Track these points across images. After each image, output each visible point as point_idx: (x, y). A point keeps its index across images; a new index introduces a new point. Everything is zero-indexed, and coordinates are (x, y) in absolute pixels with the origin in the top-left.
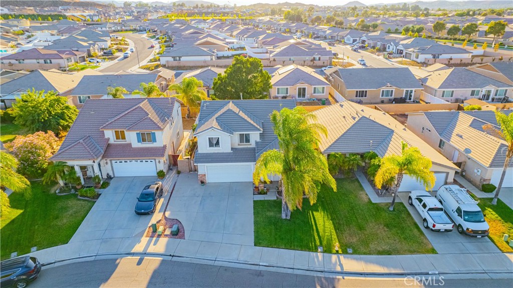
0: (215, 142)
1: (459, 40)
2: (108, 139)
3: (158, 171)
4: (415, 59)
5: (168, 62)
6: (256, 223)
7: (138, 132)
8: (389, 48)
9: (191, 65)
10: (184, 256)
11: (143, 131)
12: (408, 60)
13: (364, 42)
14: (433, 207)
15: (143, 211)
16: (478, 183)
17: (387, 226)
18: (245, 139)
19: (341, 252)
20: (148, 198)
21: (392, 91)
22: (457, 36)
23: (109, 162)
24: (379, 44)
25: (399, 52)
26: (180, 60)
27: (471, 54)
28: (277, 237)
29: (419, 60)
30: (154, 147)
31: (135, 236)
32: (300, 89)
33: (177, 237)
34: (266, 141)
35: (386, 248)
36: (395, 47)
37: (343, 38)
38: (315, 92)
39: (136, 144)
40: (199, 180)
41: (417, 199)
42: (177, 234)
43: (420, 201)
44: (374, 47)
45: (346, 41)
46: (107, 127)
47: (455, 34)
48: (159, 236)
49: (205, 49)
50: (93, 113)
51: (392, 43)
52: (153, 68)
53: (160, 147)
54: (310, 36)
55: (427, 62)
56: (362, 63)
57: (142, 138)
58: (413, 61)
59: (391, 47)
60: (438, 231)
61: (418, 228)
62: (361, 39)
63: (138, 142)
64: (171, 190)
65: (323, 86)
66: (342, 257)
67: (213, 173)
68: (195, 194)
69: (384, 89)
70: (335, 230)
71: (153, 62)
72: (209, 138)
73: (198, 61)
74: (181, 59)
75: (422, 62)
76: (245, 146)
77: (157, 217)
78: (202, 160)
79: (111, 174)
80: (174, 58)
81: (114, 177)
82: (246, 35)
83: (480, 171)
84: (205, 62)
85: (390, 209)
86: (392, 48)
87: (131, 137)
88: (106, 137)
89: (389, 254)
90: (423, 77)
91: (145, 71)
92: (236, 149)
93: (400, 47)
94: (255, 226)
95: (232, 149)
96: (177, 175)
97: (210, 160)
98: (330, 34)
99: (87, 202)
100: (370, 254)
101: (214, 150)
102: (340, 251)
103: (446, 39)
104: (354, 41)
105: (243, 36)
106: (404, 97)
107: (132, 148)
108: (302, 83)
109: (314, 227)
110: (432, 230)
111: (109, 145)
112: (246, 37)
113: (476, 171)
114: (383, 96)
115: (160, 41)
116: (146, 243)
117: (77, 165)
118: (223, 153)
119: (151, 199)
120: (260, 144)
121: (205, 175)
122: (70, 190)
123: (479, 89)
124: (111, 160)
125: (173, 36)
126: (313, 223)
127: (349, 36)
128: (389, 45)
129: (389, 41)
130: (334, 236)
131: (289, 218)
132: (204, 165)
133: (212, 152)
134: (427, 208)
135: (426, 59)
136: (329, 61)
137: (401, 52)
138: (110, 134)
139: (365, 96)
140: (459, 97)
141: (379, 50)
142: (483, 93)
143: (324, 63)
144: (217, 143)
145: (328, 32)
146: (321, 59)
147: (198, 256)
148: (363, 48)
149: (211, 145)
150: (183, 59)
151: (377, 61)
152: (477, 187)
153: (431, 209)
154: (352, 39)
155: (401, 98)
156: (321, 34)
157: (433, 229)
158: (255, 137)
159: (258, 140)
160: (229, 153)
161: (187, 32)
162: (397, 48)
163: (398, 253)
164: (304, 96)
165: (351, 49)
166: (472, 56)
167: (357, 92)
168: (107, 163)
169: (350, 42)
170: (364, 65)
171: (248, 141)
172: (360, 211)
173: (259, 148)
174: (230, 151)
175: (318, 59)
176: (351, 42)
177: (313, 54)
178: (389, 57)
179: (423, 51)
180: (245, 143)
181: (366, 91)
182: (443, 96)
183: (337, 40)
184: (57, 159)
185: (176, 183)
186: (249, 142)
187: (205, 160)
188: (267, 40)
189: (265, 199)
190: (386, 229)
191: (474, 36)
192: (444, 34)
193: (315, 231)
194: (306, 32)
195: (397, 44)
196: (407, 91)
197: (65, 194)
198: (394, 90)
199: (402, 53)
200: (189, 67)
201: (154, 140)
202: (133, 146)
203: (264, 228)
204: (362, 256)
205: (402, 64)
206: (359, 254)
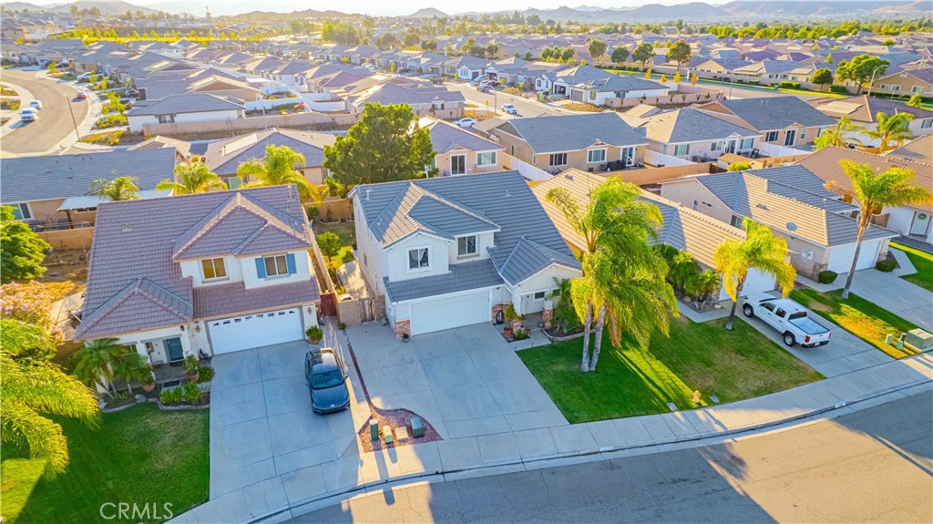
0: (420, 258)
1: (630, 69)
2: (190, 280)
3: (306, 329)
4: (589, 101)
5: (147, 126)
6: (546, 387)
7: (260, 257)
8: (540, 85)
9: (201, 129)
10: (463, 468)
11: (269, 254)
12: (578, 103)
13: (492, 75)
14: (795, 312)
15: (333, 406)
16: (810, 272)
17: (739, 352)
18: (469, 246)
19: (706, 404)
20: (330, 380)
21: (604, 151)
22: (626, 64)
23: (201, 324)
24: (521, 77)
25: (558, 90)
26: (173, 121)
27: (667, 90)
28: (596, 401)
29: (597, 102)
30: (293, 284)
31: (342, 455)
32: (454, 159)
33: (425, 439)
34: (505, 246)
35: (760, 384)
36: (550, 83)
37: (453, 70)
38: (480, 163)
39: (254, 282)
40: (398, 333)
41: (763, 305)
42: (421, 434)
43: (770, 308)
44: (512, 84)
45: (460, 76)
46: (186, 255)
47: (623, 61)
48: (390, 445)
49: (222, 98)
50: (127, 230)
51: (543, 76)
52: (117, 140)
53: (304, 282)
54: (392, 69)
55: (609, 104)
56: (511, 110)
57: (266, 268)
58: (586, 103)
59: (543, 83)
60: (813, 346)
61: (780, 348)
62: (486, 71)
63: (259, 277)
64: (351, 359)
65: (493, 151)
66: (710, 411)
67: (423, 316)
68: (403, 360)
69: (592, 148)
70: (674, 373)
71: (103, 128)
72: (410, 252)
73: (215, 122)
74: (175, 119)
75: (602, 104)
76: (468, 259)
77: (360, 413)
78: (403, 294)
79: (207, 351)
80: (159, 116)
81: (213, 355)
82: (276, 69)
83: (812, 253)
84: (229, 121)
85: (727, 327)
86: (544, 85)
87: (243, 270)
88: (185, 275)
89: (770, 393)
90: (636, 126)
91: (96, 147)
92: (455, 266)
93: (560, 83)
94: (548, 392)
95: (451, 267)
96: (341, 332)
97: (418, 291)
98: (428, 64)
99: (189, 414)
100: (745, 398)
101: (420, 272)
102: (704, 404)
103: (610, 68)
104: (475, 75)
105: (271, 72)
106: (621, 159)
107: (245, 291)
108: (459, 148)
109: (640, 375)
110: (803, 346)
111: (195, 292)
112: (279, 74)
113: (804, 255)
114: (590, 160)
115: (91, 84)
116: (375, 462)
117: (142, 342)
118: (437, 276)
119: (335, 381)
120: (497, 251)
121: (408, 322)
122: (131, 398)
123: (721, 140)
124: (206, 322)
125: (122, 75)
126: (635, 370)
127: (464, 67)
128: (539, 79)
129: (539, 73)
130: (680, 383)
131: (593, 369)
132: (407, 304)
133: (415, 277)
134: (787, 316)
135: (606, 99)
136: (460, 110)
137: (562, 91)
138: (192, 269)
139: (565, 163)
140: (697, 154)
141: (524, 89)
142: (726, 146)
143: (451, 113)
144: (425, 260)
145: (424, 61)
146: (445, 107)
147: (488, 462)
148: (495, 85)
149: (413, 264)
150: (178, 118)
151: (530, 106)
152: (811, 278)
153: (792, 317)
154: (470, 72)
155: (618, 161)
156: (410, 64)
157: (806, 344)
158: (485, 240)
159: (492, 245)
160: (447, 275)
161: (156, 66)
162: (555, 83)
163: (780, 388)
164: (462, 170)
165: (475, 88)
166: (669, 93)
167: (552, 156)
168: (198, 329)
169: (467, 78)
170: (515, 113)
171: (472, 249)
172: (688, 339)
173: (499, 260)
174: (446, 271)
175: (439, 107)
176: (470, 76)
177: (431, 99)
178: (545, 98)
179: (600, 86)
180: (467, 255)
181: (565, 155)
182: (676, 154)
183: (444, 75)
184: (94, 334)
185: (349, 345)
186: (474, 251)
187: (408, 293)
188: (327, 77)
189: (534, 346)
190: (742, 358)
191: (651, 64)
192: (605, 59)
193: (647, 382)
194: (381, 61)
195: (552, 77)
196: (625, 150)
197: (123, 407)
198: (606, 149)
199: (564, 92)
200: (197, 133)
201: (293, 270)
202: (247, 287)
203: (567, 394)
204: (736, 403)
205: (573, 110)
206: (730, 400)
